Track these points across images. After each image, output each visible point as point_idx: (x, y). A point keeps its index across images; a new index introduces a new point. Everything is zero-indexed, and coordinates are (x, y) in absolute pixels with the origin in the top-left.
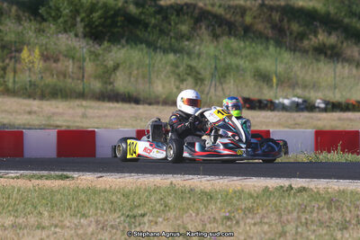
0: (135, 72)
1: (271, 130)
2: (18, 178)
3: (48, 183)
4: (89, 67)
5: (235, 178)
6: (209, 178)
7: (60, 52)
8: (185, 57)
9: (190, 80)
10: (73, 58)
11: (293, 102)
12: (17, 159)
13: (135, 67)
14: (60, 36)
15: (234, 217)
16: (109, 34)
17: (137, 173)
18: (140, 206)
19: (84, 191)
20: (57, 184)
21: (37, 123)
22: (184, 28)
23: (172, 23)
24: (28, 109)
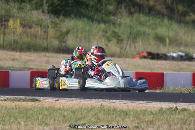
0: (80, 35)
1: (165, 72)
2: (5, 100)
3: (24, 104)
4: (51, 31)
5: (142, 102)
6: (125, 102)
7: (33, 22)
8: (112, 26)
9: (114, 41)
10: (41, 26)
11: (179, 55)
12: (5, 88)
13: (80, 32)
14: (33, 12)
15: (141, 126)
16: (64, 11)
17: (80, 98)
18: (82, 118)
19: (47, 109)
20: (30, 104)
21: (18, 66)
22: (111, 8)
23: (104, 4)
24: (12, 57)
